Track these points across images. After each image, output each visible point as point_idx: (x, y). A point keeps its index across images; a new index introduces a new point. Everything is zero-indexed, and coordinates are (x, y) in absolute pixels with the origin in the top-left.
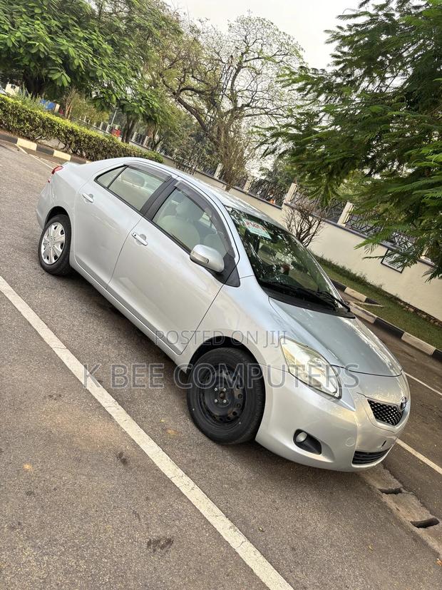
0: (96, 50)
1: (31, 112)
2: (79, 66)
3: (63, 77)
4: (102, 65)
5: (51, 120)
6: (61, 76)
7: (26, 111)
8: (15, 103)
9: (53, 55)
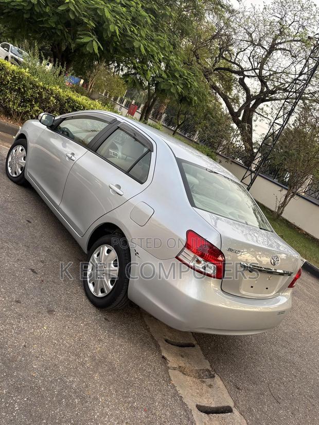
1: (44, 88)
2: (115, 33)
3: (94, 43)
5: (74, 101)
6: (92, 41)
7: (35, 86)
8: (19, 73)
9: (85, 16)
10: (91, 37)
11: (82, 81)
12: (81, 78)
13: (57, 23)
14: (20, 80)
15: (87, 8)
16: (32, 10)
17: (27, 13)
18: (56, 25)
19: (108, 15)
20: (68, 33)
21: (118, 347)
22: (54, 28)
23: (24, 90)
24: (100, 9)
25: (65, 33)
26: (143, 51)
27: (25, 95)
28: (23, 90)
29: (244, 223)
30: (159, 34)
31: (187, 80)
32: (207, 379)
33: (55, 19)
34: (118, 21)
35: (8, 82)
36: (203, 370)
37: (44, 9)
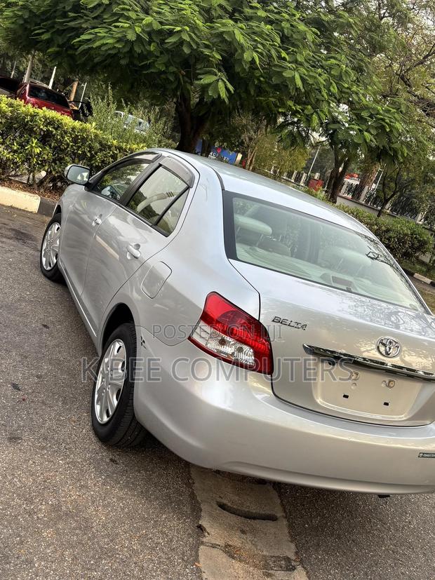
0: (287, 38)
1: (120, 149)
2: (253, 61)
3: (221, 84)
4: (296, 62)
6: (218, 81)
7: (104, 146)
8: (81, 130)
9: (207, 46)
10: (216, 75)
11: (240, 156)
12: (238, 152)
13: (167, 65)
14: (84, 140)
15: (211, 34)
16: (131, 51)
17: (124, 58)
18: (166, 67)
19: (239, 37)
20: (187, 76)
21: (115, 500)
22: (164, 72)
23: (91, 154)
24: (228, 33)
25: (181, 77)
26: (299, 83)
27: (93, 162)
28: (89, 154)
29: (345, 290)
30: (333, 55)
31: (383, 120)
32: (279, 572)
33: (165, 58)
34: (259, 46)
35: (68, 145)
36: (278, 557)
37: (147, 47)
